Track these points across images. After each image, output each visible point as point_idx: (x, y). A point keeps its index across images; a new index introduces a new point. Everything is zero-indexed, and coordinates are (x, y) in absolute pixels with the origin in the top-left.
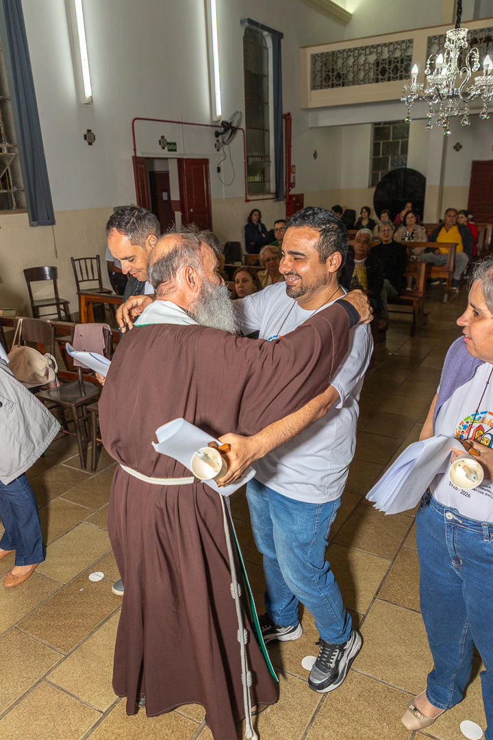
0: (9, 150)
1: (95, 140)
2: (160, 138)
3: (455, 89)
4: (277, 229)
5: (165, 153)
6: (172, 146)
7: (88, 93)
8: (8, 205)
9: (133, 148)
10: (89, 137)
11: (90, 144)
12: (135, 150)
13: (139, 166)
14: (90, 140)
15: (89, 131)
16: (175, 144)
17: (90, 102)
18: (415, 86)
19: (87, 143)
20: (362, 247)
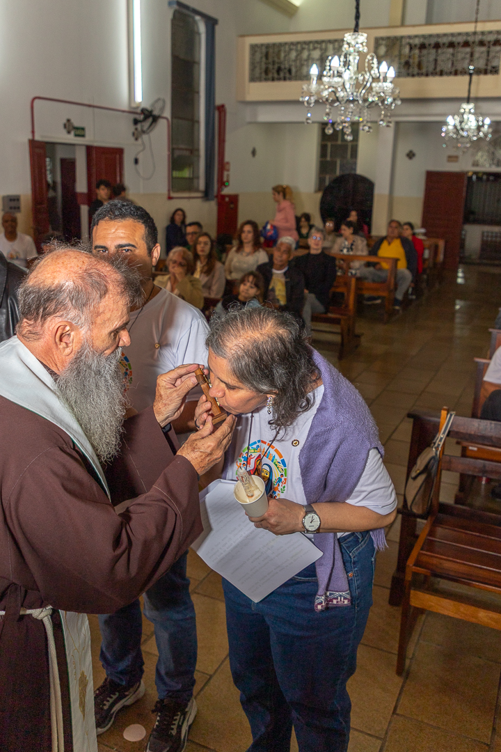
2: (65, 121)
3: (355, 94)
4: (189, 234)
5: (71, 138)
6: (80, 132)
9: (31, 130)
12: (33, 132)
13: (37, 151)
16: (83, 129)
18: (314, 85)
20: (281, 257)
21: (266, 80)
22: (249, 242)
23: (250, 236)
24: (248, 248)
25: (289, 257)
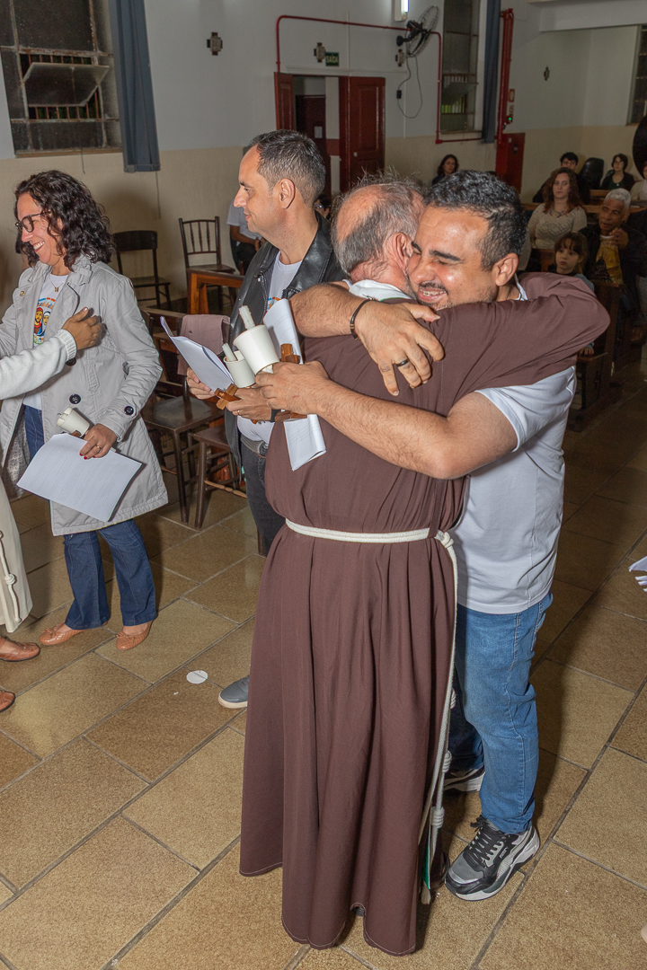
0: (101, 61)
1: (222, 47)
2: (315, 46)
5: (321, 68)
6: (332, 58)
8: (96, 139)
9: (276, 60)
10: (215, 44)
11: (215, 53)
12: (278, 63)
13: (283, 87)
14: (215, 48)
15: (214, 34)
16: (336, 55)
19: (211, 53)
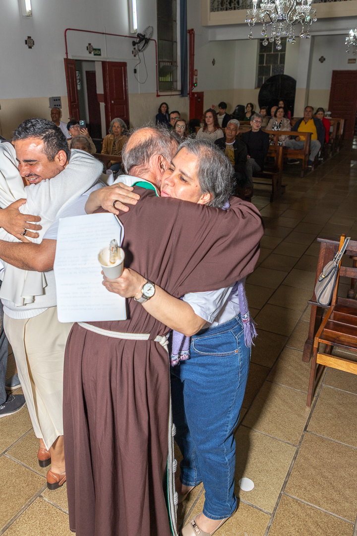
1: (34, 44)
2: (87, 45)
3: (284, 15)
4: (172, 118)
5: (91, 57)
6: (97, 52)
7: (28, 8)
9: (65, 52)
10: (30, 43)
11: (30, 47)
12: (67, 53)
13: (70, 66)
14: (30, 45)
15: (29, 37)
16: (99, 50)
17: (30, 15)
18: (255, 10)
19: (28, 47)
20: (231, 133)
21: (222, 10)
22: (211, 124)
23: (211, 119)
24: (211, 128)
25: (236, 133)
